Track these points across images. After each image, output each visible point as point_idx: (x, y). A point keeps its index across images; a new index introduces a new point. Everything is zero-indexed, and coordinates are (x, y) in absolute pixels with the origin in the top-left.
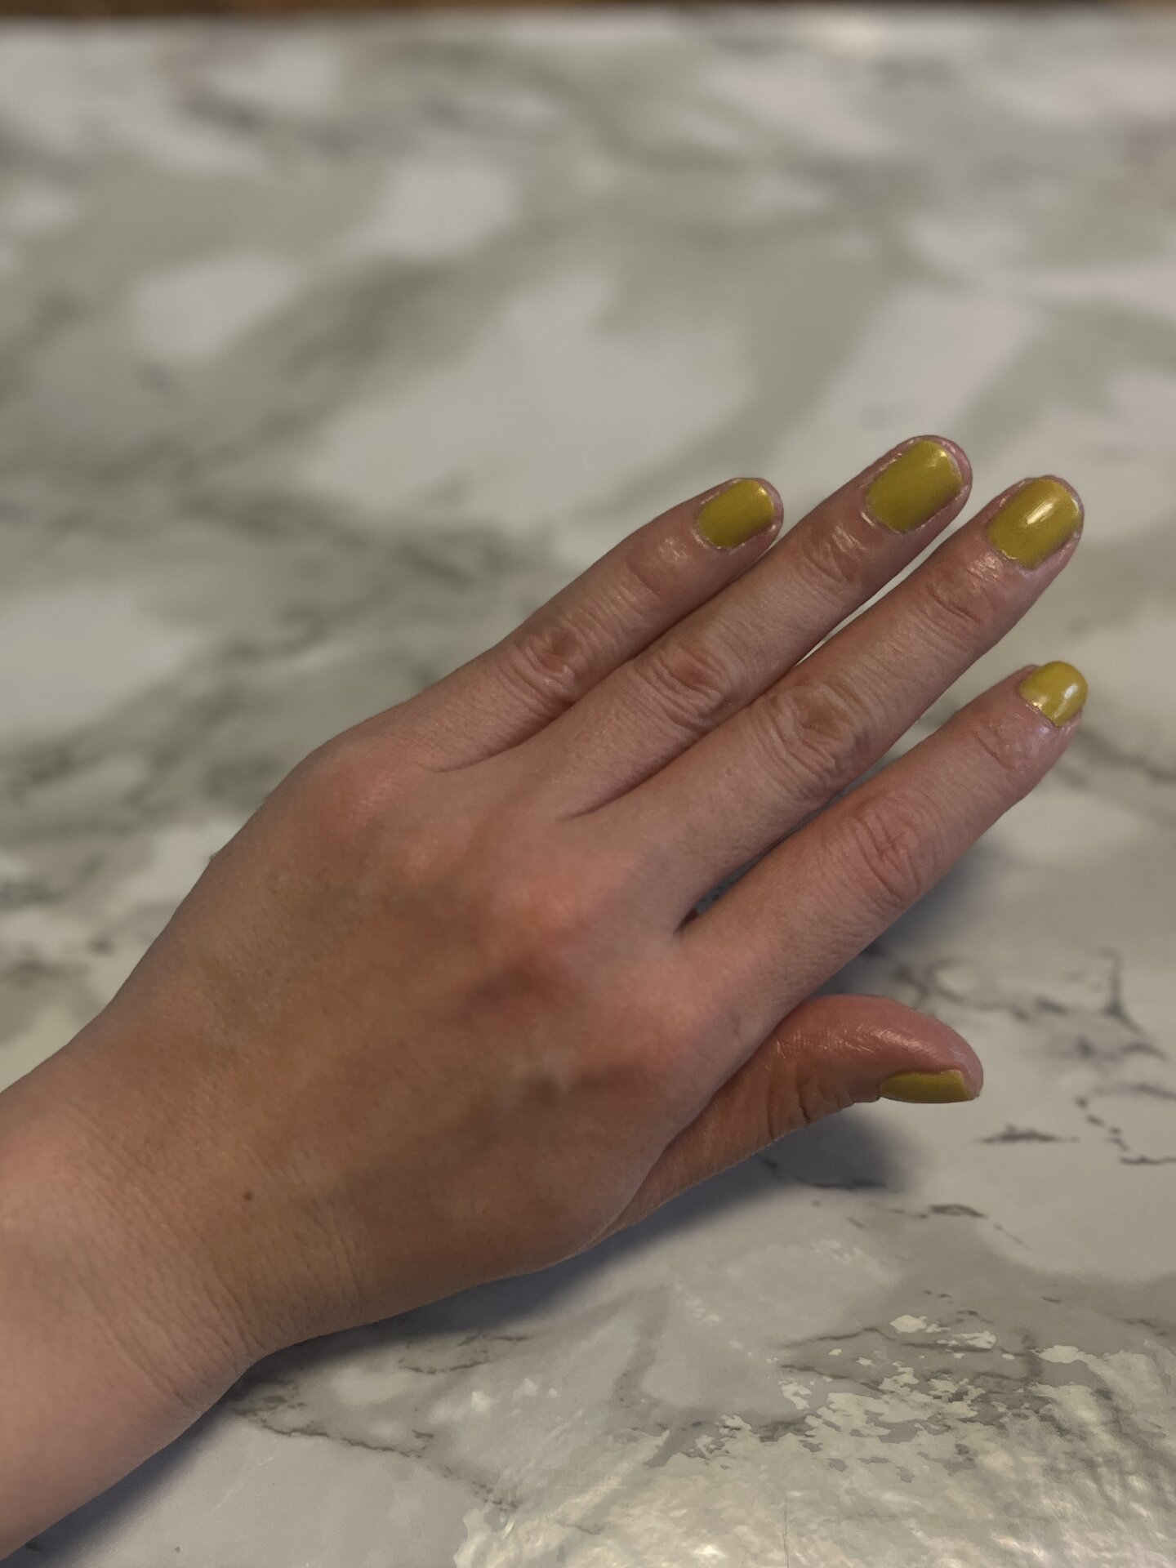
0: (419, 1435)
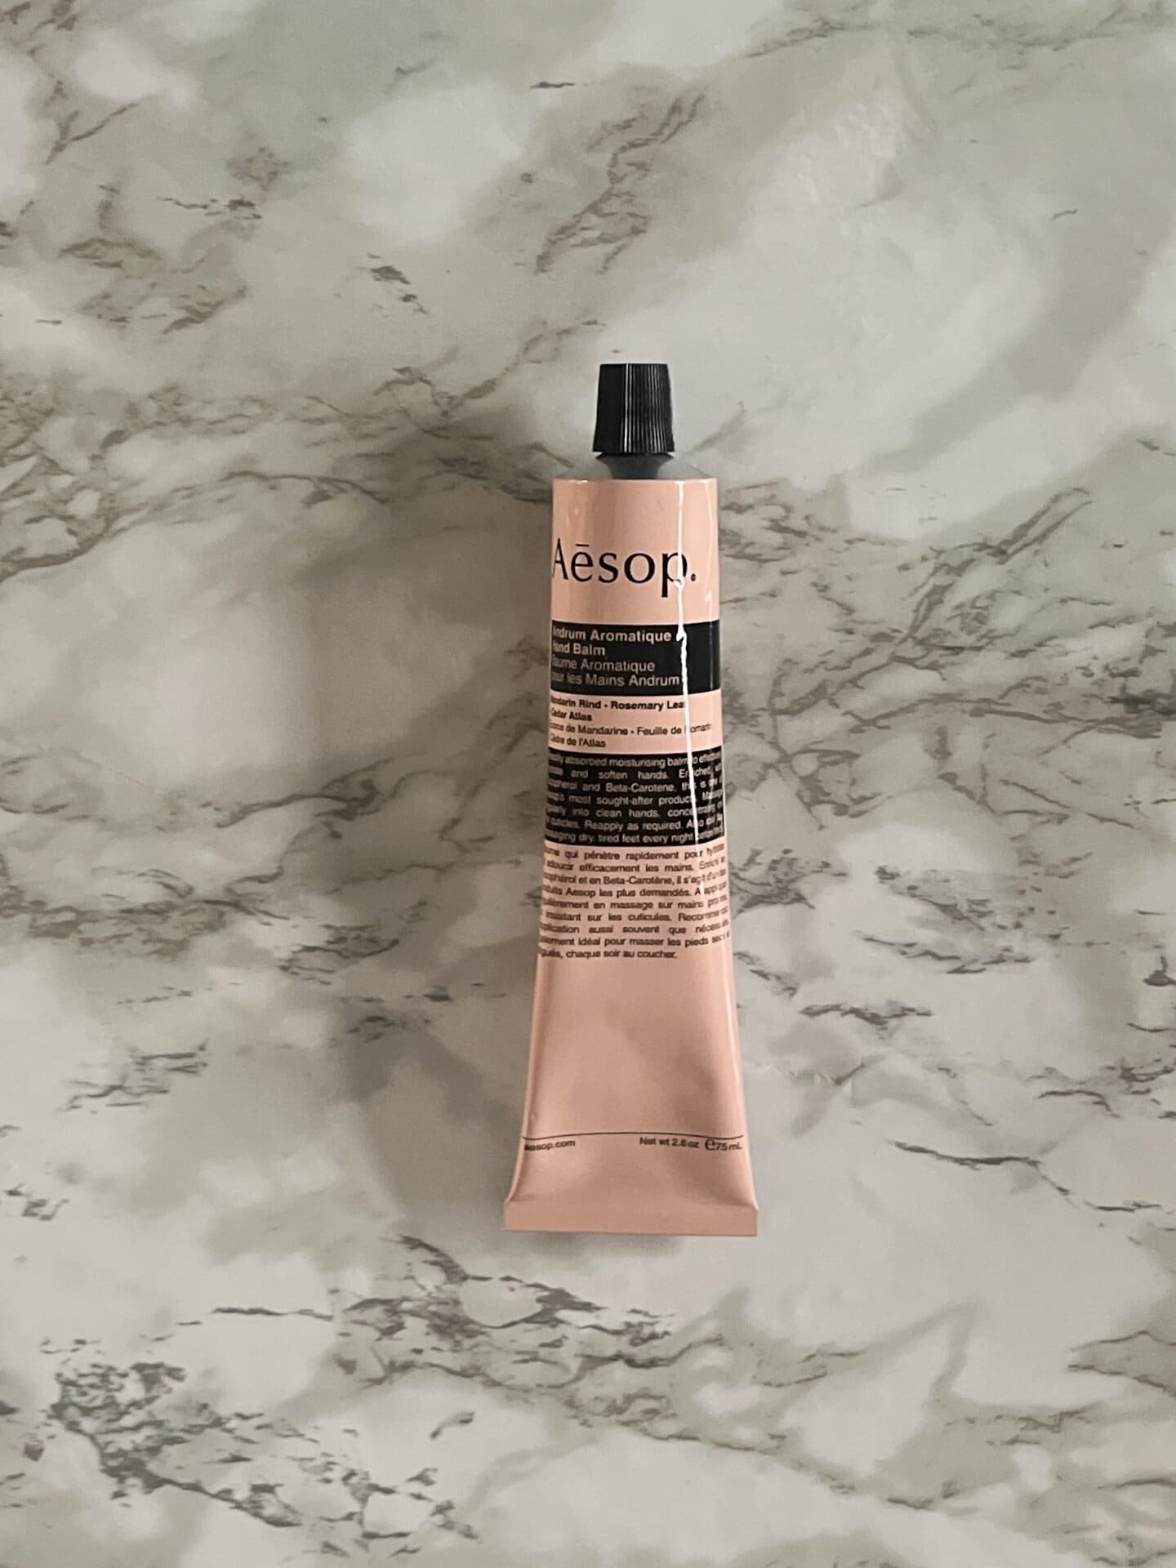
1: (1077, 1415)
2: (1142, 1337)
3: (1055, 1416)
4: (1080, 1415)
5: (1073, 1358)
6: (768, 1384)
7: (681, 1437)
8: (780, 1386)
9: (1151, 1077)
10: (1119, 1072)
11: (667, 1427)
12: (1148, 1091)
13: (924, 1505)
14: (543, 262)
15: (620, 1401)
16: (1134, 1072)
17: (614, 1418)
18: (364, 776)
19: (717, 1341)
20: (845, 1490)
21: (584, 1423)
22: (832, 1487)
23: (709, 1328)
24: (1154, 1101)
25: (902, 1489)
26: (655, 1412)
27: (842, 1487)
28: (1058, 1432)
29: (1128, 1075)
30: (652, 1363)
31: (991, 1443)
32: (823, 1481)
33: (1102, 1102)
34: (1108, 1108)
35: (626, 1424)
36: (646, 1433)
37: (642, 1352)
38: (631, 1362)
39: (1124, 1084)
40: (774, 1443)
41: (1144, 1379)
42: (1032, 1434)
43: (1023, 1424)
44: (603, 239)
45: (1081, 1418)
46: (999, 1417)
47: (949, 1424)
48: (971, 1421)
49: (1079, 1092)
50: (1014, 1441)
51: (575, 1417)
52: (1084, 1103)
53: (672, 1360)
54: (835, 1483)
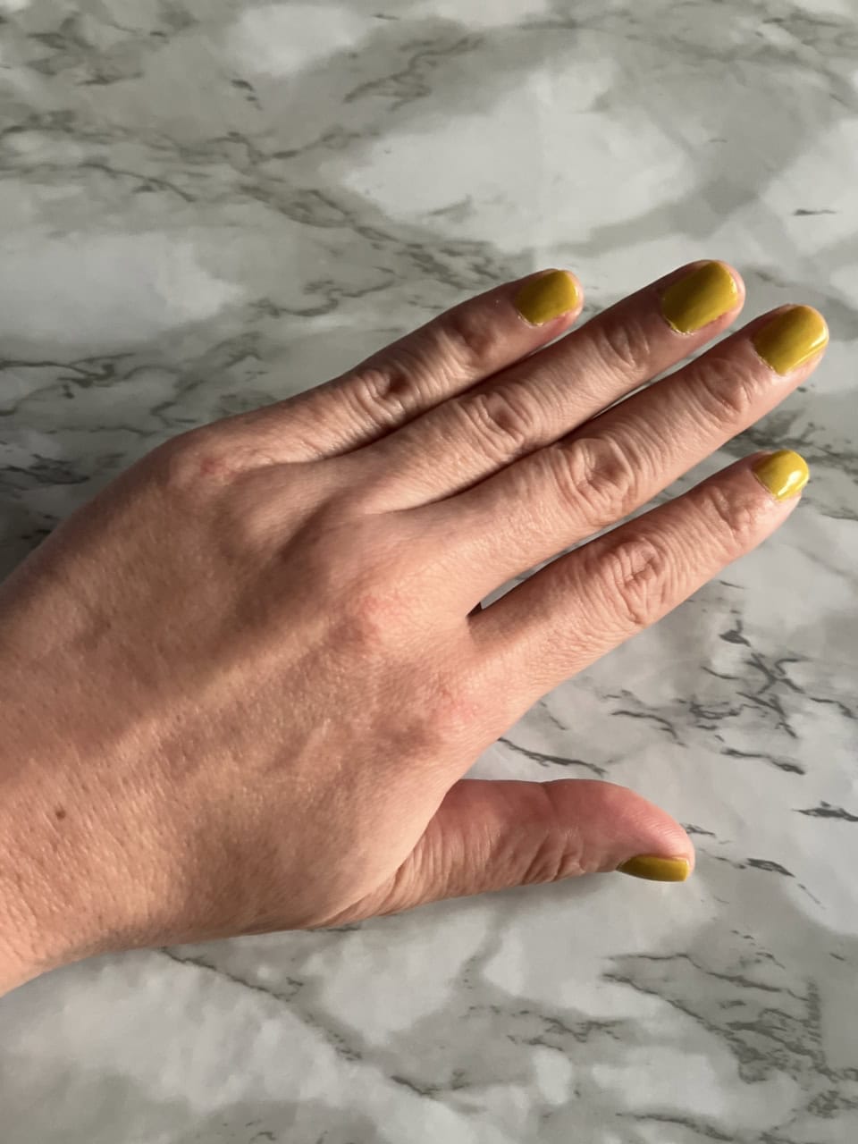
0: (291, 982)
1: (604, 1029)
2: (682, 960)
3: (583, 1024)
4: (610, 1029)
5: (610, 966)
9: (718, 717)
10: (688, 706)
12: (713, 728)
13: (428, 1091)
14: (350, 98)
16: (703, 709)
18: (108, 362)
20: (349, 1055)
22: (337, 1049)
24: (719, 738)
25: (411, 1068)
27: (348, 1052)
28: (584, 1041)
29: (696, 710)
31: (512, 1038)
32: (329, 1041)
33: (670, 729)
34: (675, 735)
39: (692, 718)
40: (291, 988)
41: (680, 1005)
42: (556, 1038)
43: (549, 1025)
44: (396, 94)
45: (609, 1033)
46: (525, 1012)
47: (472, 1008)
48: (496, 1010)
49: (650, 716)
50: (537, 1042)
52: (655, 728)
54: (342, 1046)
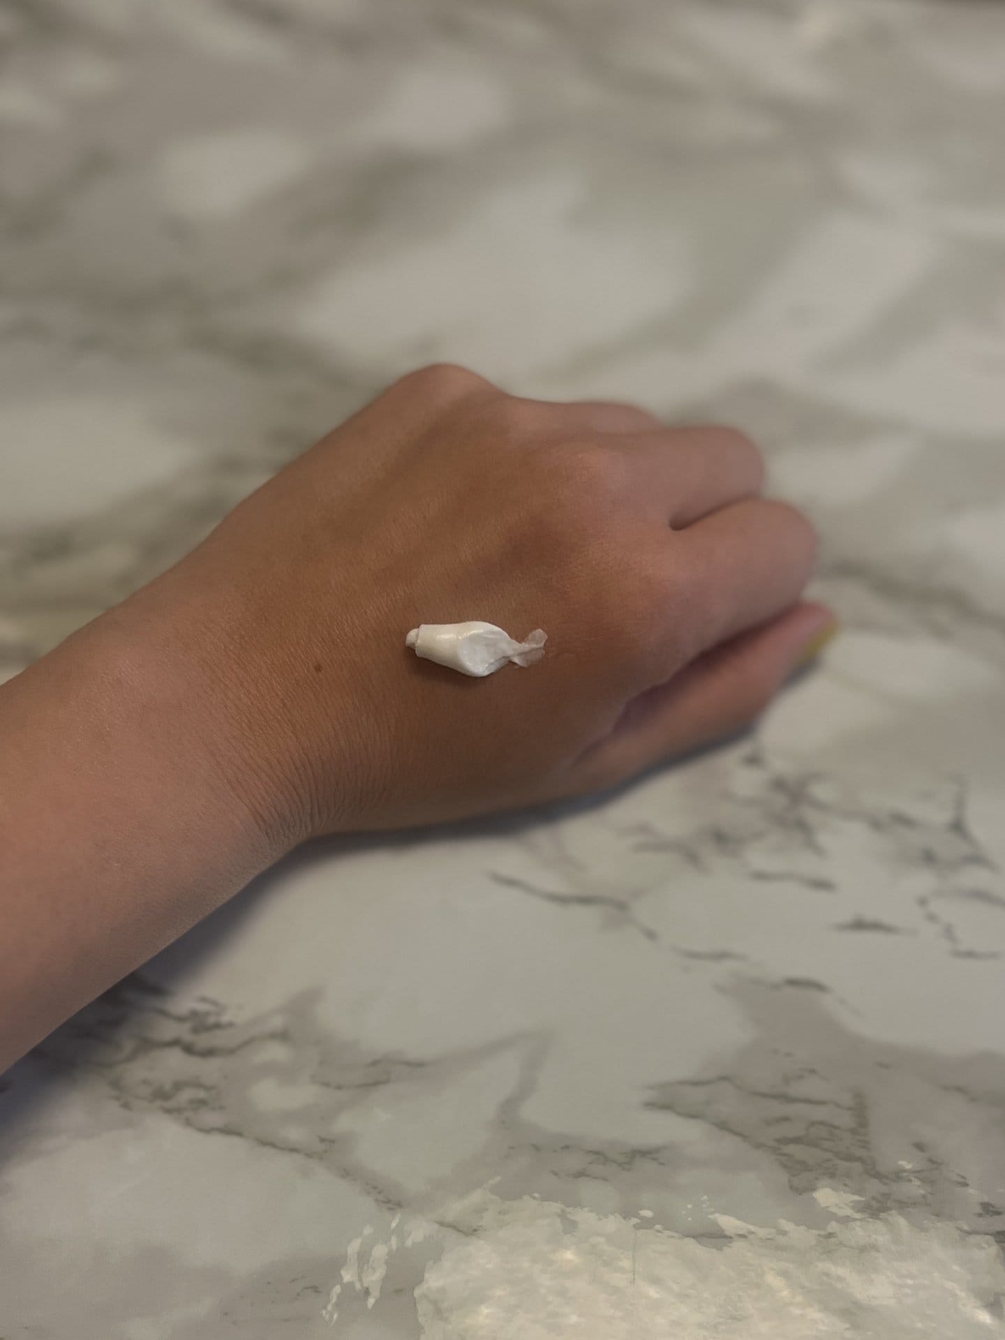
0: (322, 1140)
1: (648, 1156)
2: (722, 1083)
3: (626, 1152)
4: (652, 1156)
5: (650, 1095)
6: (327, 1085)
7: (227, 1131)
8: (339, 1088)
10: (711, 835)
11: (211, 1118)
12: (739, 854)
13: (475, 1233)
15: (168, 1087)
16: (728, 836)
17: (158, 1103)
19: (282, 1036)
21: (126, 1106)
23: (277, 1022)
24: (746, 863)
26: (202, 1103)
28: (628, 1170)
29: (721, 837)
30: (209, 1053)
32: (368, 1193)
33: (691, 857)
35: (169, 1111)
36: (188, 1123)
37: (203, 1041)
38: (189, 1049)
39: (717, 846)
40: (323, 1147)
41: (723, 1126)
42: (600, 1169)
43: (592, 1158)
45: (655, 1159)
48: (537, 1148)
49: (672, 848)
50: (581, 1174)
51: (118, 1098)
53: (231, 1052)
54: (380, 1197)
